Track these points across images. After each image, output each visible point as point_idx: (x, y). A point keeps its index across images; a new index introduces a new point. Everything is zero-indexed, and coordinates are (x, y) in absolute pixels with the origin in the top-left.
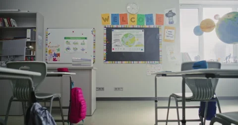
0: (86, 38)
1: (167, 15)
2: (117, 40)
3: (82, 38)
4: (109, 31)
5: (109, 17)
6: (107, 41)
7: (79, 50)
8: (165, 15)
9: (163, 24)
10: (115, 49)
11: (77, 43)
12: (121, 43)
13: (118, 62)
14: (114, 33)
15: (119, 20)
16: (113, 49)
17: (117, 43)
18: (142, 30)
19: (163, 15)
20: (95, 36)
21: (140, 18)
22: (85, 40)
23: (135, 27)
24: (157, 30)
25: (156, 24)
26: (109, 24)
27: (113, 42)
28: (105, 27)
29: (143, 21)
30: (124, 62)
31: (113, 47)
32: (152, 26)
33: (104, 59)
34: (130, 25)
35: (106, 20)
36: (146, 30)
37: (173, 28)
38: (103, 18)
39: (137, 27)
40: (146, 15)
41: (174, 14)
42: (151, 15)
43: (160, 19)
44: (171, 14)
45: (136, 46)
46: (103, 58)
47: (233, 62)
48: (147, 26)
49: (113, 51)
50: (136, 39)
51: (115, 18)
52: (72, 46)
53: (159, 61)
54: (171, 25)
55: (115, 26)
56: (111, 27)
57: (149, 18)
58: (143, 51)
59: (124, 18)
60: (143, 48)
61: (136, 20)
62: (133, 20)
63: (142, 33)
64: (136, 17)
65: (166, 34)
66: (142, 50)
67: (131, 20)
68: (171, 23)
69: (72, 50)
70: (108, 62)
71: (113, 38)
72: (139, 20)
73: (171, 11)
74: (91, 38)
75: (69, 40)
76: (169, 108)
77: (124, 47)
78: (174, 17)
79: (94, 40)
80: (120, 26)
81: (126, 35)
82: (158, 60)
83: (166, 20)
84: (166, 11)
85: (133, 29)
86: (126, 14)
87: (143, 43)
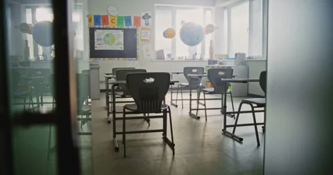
1: (143, 17)
2: (98, 40)
4: (92, 31)
5: (91, 18)
6: (90, 40)
9: (139, 25)
10: (98, 47)
12: (103, 42)
13: (101, 59)
14: (97, 33)
15: (101, 22)
17: (99, 42)
18: (121, 31)
19: (140, 18)
21: (120, 20)
23: (115, 27)
24: (135, 30)
25: (135, 25)
26: (93, 25)
27: (96, 41)
29: (122, 22)
30: (106, 59)
31: (95, 46)
32: (130, 27)
34: (110, 26)
36: (125, 31)
37: (149, 29)
39: (117, 27)
40: (125, 17)
41: (150, 17)
42: (130, 17)
43: (137, 20)
44: (147, 17)
45: (117, 45)
48: (126, 27)
49: (96, 49)
50: (116, 39)
51: (97, 19)
53: (136, 57)
54: (147, 27)
55: (97, 27)
56: (94, 27)
57: (128, 20)
58: (123, 49)
59: (105, 19)
60: (123, 46)
61: (116, 20)
63: (121, 33)
64: (116, 18)
65: (143, 35)
67: (112, 22)
68: (147, 25)
71: (96, 37)
73: (147, 14)
77: (105, 45)
78: (150, 19)
80: (102, 27)
81: (107, 35)
83: (143, 22)
84: (143, 14)
85: (114, 29)
86: (107, 16)
87: (123, 42)
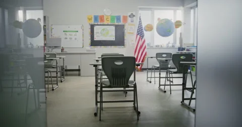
0: (77, 31)
1: (130, 16)
2: (97, 33)
3: (75, 31)
4: (92, 27)
5: (92, 17)
6: (91, 33)
7: (73, 39)
9: (127, 22)
10: (96, 38)
11: (71, 35)
12: (100, 34)
13: (99, 47)
14: (96, 28)
15: (98, 20)
17: (98, 35)
18: (113, 26)
19: (127, 17)
20: (83, 30)
21: (113, 18)
22: (77, 33)
24: (123, 26)
25: (123, 22)
26: (92, 22)
27: (95, 33)
28: (90, 24)
29: (114, 20)
30: (102, 47)
32: (120, 24)
34: (105, 23)
35: (90, 19)
36: (116, 26)
37: (133, 25)
38: (88, 18)
39: (110, 24)
40: (116, 16)
41: (134, 16)
42: (120, 17)
43: (125, 18)
44: (132, 16)
45: (110, 36)
46: (89, 44)
48: (117, 24)
49: (95, 40)
50: (110, 32)
51: (96, 18)
52: (68, 37)
54: (132, 23)
55: (96, 24)
56: (94, 24)
57: (118, 18)
58: (114, 40)
59: (102, 18)
60: (114, 38)
61: (109, 19)
63: (113, 28)
64: (110, 17)
65: (129, 29)
67: (106, 20)
68: (132, 21)
69: (68, 39)
70: (92, 47)
71: (95, 31)
72: (111, 20)
73: (132, 14)
74: (80, 31)
75: (66, 33)
77: (102, 37)
78: (134, 18)
79: (83, 33)
80: (99, 23)
81: (104, 29)
82: (123, 45)
83: (129, 19)
84: (129, 14)
85: (108, 25)
86: (103, 16)
87: (114, 34)
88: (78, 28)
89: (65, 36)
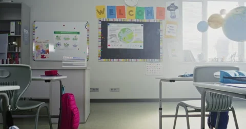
0: (78, 33)
1: (169, 8)
2: (112, 36)
3: (74, 33)
4: (104, 25)
5: (104, 9)
6: (102, 36)
7: (71, 46)
8: (166, 9)
9: (164, 18)
10: (111, 45)
11: (68, 39)
12: (118, 39)
13: (115, 60)
14: (110, 27)
15: (116, 13)
16: (109, 45)
17: (113, 39)
18: (141, 25)
19: (164, 9)
20: (88, 30)
21: (139, 11)
22: (77, 35)
23: (133, 21)
24: (157, 25)
25: (157, 18)
26: (105, 17)
27: (109, 37)
28: (100, 21)
29: (143, 14)
30: (121, 60)
31: (108, 43)
32: (152, 21)
33: (99, 57)
34: (127, 19)
35: (101, 12)
36: (146, 25)
37: (175, 23)
38: (97, 10)
39: (135, 21)
40: (145, 8)
41: (176, 8)
43: (161, 12)
44: (173, 8)
45: (135, 42)
46: (97, 55)
47: (238, 60)
48: (147, 21)
49: (108, 47)
50: (134, 34)
51: (111, 11)
52: (62, 42)
53: (159, 58)
54: (173, 20)
55: (111, 20)
56: (107, 20)
57: (149, 12)
58: (142, 48)
59: (121, 11)
60: (142, 44)
61: (134, 13)
62: (131, 13)
63: (140, 27)
64: (134, 10)
65: (168, 30)
66: (141, 46)
67: (129, 14)
68: (173, 17)
69: (62, 46)
70: (103, 60)
71: (109, 33)
72: (137, 13)
73: (173, 4)
74: (84, 32)
75: (59, 35)
76: (176, 116)
77: (121, 43)
78: (177, 11)
79: (88, 35)
80: (117, 20)
81: (123, 30)
83: (168, 14)
84: (168, 4)
85: (131, 22)
86: (124, 7)
87: (142, 39)
88: (80, 27)
89: (57, 41)
